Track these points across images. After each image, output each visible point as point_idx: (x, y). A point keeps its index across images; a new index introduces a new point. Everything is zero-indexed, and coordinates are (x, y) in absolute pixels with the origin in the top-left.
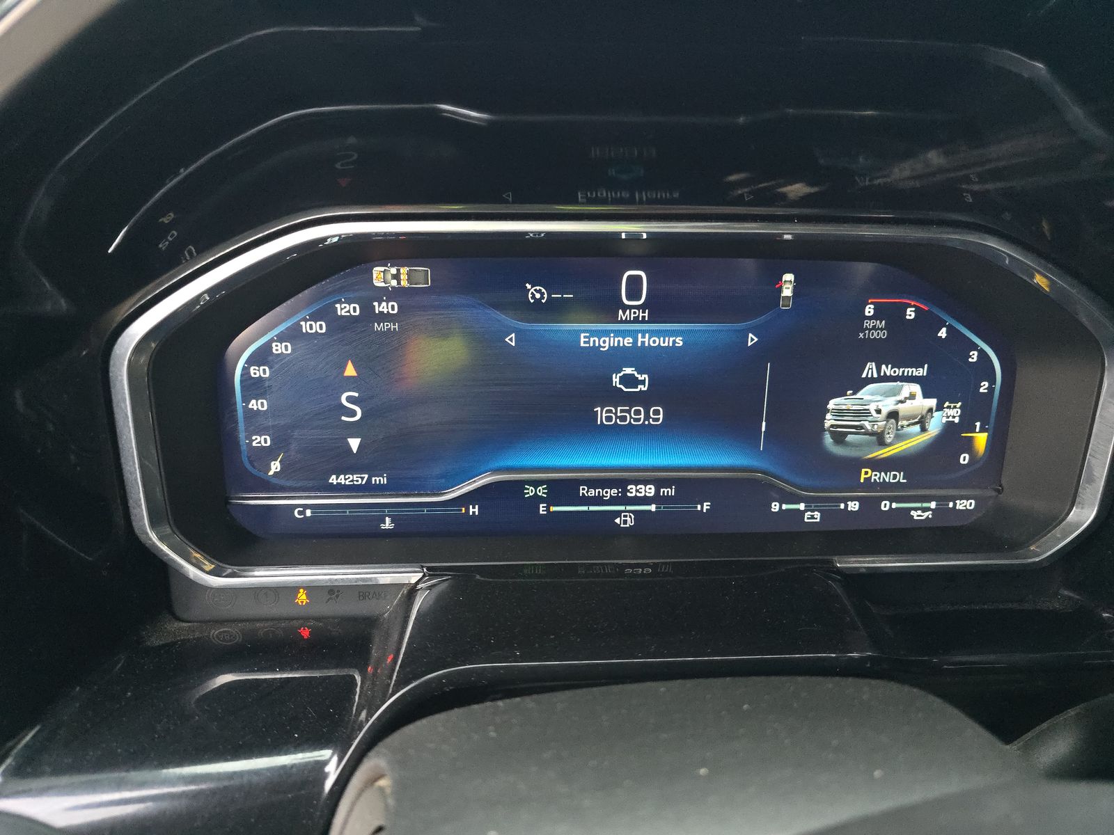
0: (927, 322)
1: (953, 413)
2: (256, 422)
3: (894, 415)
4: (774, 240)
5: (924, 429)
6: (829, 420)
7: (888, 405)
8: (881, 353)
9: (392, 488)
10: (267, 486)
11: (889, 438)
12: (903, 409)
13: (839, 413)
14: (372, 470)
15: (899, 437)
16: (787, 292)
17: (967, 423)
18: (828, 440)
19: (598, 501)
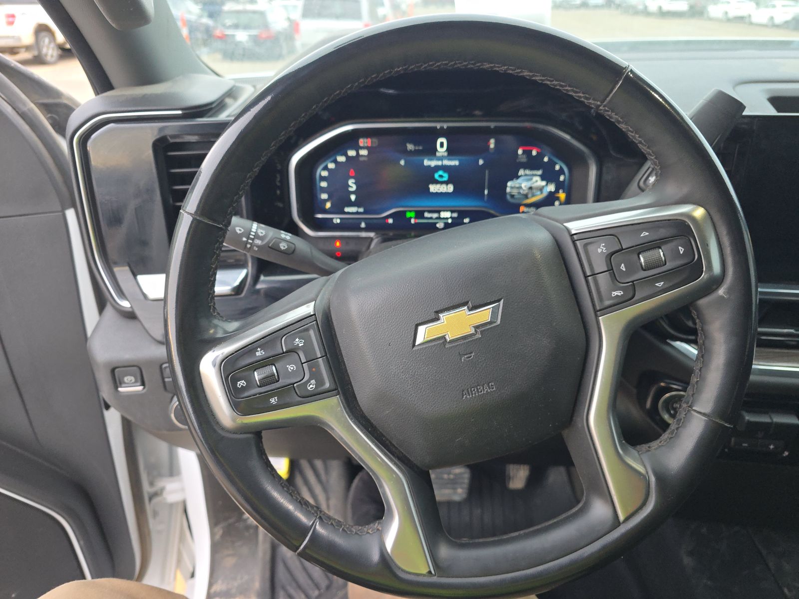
0: (540, 156)
1: (551, 188)
2: (323, 190)
3: (531, 188)
4: (489, 127)
5: (542, 193)
6: (508, 190)
7: (529, 184)
8: (526, 166)
9: (365, 213)
10: (325, 211)
11: (530, 196)
12: (533, 186)
13: (512, 188)
14: (359, 206)
15: (533, 195)
16: (492, 146)
17: (557, 191)
18: (508, 197)
19: (431, 218)
